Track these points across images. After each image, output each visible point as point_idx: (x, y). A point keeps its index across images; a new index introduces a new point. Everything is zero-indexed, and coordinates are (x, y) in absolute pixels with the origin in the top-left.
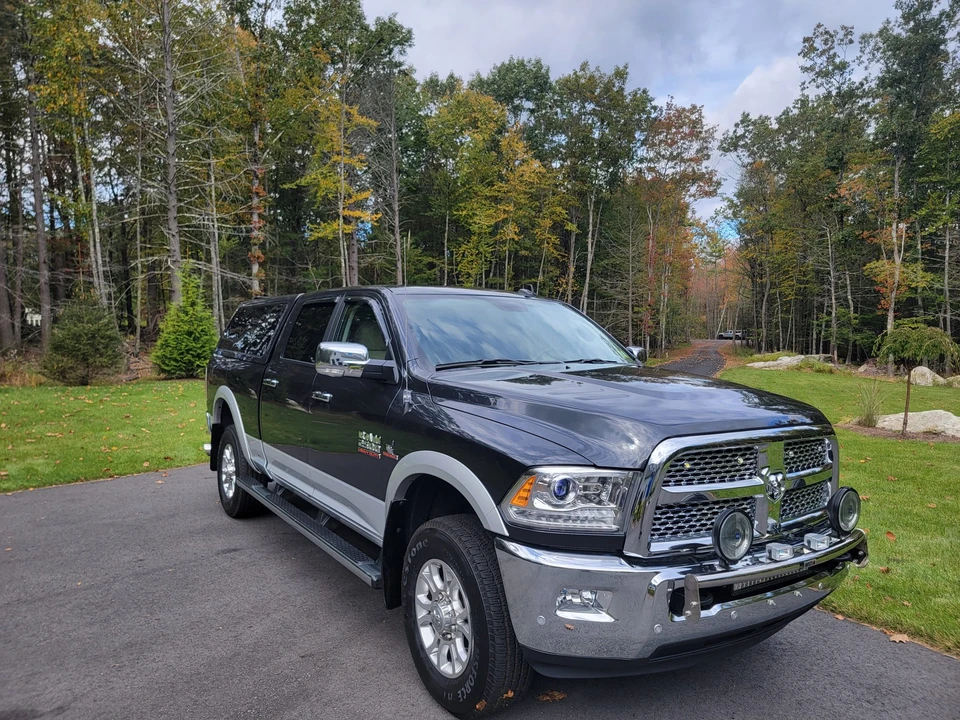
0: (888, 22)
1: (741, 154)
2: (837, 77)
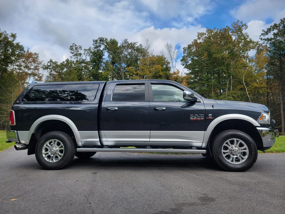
0: (90, 47)
1: (48, 71)
2: (79, 57)
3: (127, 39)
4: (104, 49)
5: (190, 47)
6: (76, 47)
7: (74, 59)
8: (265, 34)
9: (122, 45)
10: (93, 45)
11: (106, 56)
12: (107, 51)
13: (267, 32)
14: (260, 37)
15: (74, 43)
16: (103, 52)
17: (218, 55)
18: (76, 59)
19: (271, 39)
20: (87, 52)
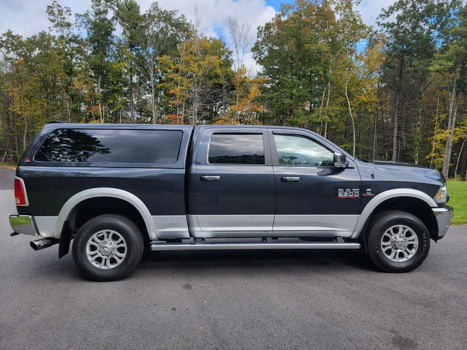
2: (66, 30)
3: (157, 3)
4: (113, 18)
5: (268, 26)
6: (60, 9)
7: (56, 33)
8: (385, 15)
9: (149, 13)
10: (92, 7)
11: (119, 32)
12: (119, 22)
13: (388, 12)
14: (378, 21)
15: (55, 2)
16: (112, 24)
17: (313, 46)
18: (59, 34)
19: (393, 25)
20: (81, 19)
